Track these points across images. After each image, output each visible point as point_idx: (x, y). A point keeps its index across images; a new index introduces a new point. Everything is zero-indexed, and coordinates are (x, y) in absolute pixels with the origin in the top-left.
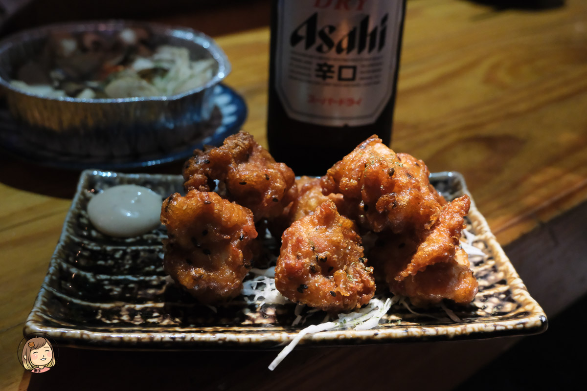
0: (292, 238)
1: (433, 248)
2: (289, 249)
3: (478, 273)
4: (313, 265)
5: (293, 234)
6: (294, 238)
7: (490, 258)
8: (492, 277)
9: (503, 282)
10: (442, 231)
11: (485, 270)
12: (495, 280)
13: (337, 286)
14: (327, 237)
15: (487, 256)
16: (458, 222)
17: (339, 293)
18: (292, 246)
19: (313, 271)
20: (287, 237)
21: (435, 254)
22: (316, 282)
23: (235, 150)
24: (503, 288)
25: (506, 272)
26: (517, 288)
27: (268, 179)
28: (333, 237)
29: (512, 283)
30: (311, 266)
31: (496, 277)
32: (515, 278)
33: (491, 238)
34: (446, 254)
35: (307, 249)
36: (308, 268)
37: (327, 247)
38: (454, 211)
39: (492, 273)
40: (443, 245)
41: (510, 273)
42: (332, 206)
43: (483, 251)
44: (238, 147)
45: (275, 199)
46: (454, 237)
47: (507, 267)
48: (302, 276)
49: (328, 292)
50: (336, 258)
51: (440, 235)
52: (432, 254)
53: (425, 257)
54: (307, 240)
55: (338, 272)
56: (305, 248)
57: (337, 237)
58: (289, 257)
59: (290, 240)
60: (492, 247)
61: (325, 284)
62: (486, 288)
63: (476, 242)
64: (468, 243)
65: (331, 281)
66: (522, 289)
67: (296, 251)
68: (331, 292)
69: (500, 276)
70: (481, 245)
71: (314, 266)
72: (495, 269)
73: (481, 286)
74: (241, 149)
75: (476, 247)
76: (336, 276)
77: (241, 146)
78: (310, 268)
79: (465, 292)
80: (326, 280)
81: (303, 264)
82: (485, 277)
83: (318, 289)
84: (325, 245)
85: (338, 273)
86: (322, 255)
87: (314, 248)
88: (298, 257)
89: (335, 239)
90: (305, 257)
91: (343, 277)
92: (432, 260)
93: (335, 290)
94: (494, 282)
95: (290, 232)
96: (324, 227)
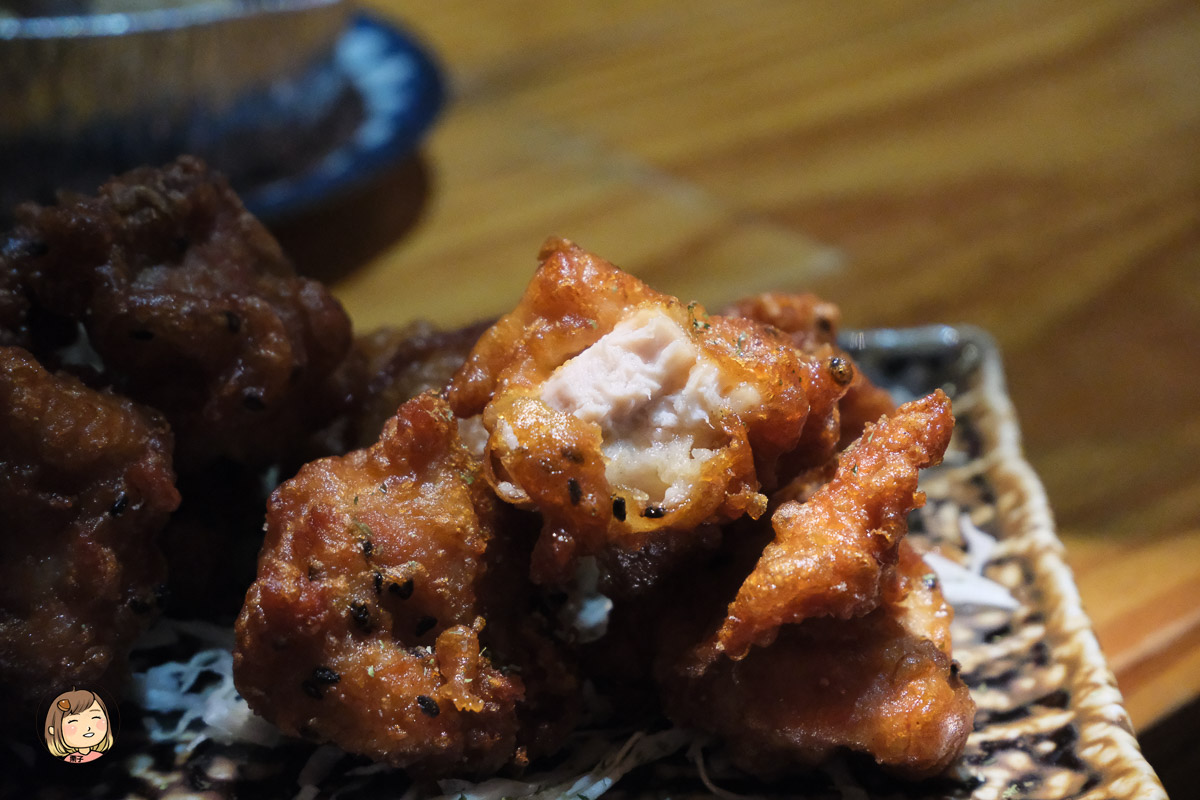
0: (298, 514)
1: (799, 563)
2: (286, 547)
3: (981, 667)
4: (362, 602)
5: (302, 498)
6: (305, 512)
7: (1033, 619)
8: (1025, 684)
9: (1058, 700)
10: (840, 509)
11: (1010, 657)
12: (1033, 691)
13: (444, 680)
14: (417, 512)
15: (1023, 611)
16: (898, 479)
17: (450, 703)
18: (296, 537)
19: (362, 626)
20: (280, 512)
21: (802, 586)
22: (369, 661)
23: (131, 220)
24: (1052, 720)
25: (1073, 665)
26: (1099, 719)
27: (233, 326)
28: (438, 514)
29: (1083, 705)
30: (353, 605)
31: (1039, 683)
32: (1096, 686)
33: (1048, 549)
34: (842, 587)
35: (344, 545)
36: (343, 614)
37: (414, 545)
38: (888, 445)
39: (1029, 666)
40: (833, 557)
41: (1086, 669)
42: (436, 409)
43: (1014, 593)
44: (146, 211)
45: (253, 401)
46: (880, 531)
47: (1081, 648)
48: (322, 636)
49: (408, 699)
50: (444, 586)
51: (833, 522)
52: (794, 583)
53: (769, 594)
54: (347, 519)
55: (450, 632)
56: (335, 545)
57: (454, 515)
58: (276, 570)
59: (291, 519)
60: (1046, 578)
61: (401, 669)
62: (999, 718)
63: (999, 563)
64: (968, 568)
65: (424, 663)
66: (1111, 723)
67: (308, 554)
68: (422, 700)
69: (1054, 676)
70: (1012, 575)
71: (365, 606)
72: (1039, 656)
73: (980, 711)
74: (155, 216)
75: (996, 580)
76: (444, 648)
77: (156, 208)
78: (349, 612)
79: (908, 726)
80: (407, 657)
81: (325, 596)
82: (1002, 682)
83: (374, 683)
84: (411, 539)
85: (449, 638)
86: (395, 573)
87: (368, 546)
88: (312, 574)
89: (444, 520)
90: (335, 575)
91: (464, 649)
92: (792, 606)
93: (434, 694)
94: (1030, 698)
95: (292, 495)
96: (408, 481)
